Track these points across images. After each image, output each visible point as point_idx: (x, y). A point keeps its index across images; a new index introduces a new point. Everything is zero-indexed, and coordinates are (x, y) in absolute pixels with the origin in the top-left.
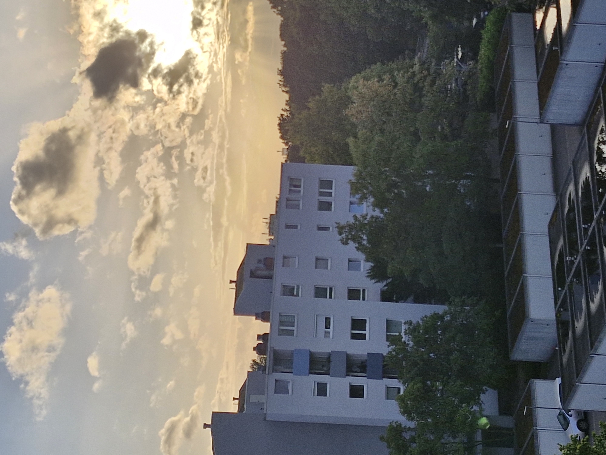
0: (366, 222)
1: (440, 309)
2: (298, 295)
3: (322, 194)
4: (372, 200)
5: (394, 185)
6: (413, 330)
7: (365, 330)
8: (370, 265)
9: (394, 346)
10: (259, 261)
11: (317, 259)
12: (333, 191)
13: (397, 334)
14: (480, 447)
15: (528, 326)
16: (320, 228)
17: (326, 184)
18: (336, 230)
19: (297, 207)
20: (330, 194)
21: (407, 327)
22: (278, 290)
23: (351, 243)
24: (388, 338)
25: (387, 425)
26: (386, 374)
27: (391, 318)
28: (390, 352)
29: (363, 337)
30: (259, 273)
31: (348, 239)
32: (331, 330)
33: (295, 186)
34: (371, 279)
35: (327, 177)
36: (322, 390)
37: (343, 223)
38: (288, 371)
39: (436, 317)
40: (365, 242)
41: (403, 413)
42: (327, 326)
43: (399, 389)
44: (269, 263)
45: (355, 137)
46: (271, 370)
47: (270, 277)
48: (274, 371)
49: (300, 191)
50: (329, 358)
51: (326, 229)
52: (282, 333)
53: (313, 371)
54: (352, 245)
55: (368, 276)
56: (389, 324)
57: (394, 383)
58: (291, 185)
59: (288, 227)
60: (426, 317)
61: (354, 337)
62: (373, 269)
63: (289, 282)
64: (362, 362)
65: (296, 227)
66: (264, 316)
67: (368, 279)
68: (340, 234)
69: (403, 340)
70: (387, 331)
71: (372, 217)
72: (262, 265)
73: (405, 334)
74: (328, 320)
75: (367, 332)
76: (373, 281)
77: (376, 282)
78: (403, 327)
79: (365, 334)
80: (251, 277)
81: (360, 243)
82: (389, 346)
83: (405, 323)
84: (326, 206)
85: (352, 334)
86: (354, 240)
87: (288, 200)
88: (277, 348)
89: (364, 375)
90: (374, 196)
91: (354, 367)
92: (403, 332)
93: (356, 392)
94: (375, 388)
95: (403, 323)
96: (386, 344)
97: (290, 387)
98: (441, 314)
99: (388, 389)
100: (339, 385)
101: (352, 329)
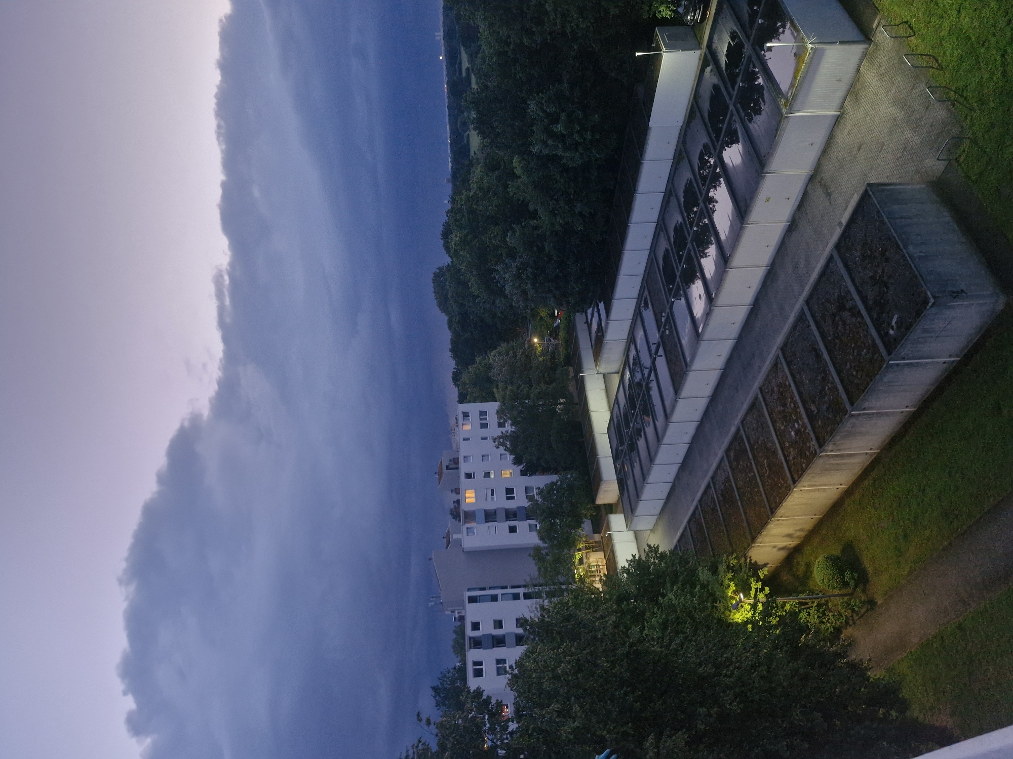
0: (508, 435)
1: (554, 478)
2: (474, 477)
3: (481, 419)
5: (522, 412)
6: (540, 492)
7: (514, 494)
8: (512, 457)
9: (531, 503)
10: (450, 460)
11: (483, 456)
12: (487, 417)
13: (532, 494)
15: (603, 485)
16: (483, 439)
17: (483, 413)
18: (492, 440)
20: (486, 419)
21: (537, 491)
22: (463, 476)
23: (501, 447)
24: (527, 497)
25: (533, 546)
26: (528, 518)
27: (527, 485)
28: (529, 506)
29: (513, 498)
30: (451, 466)
31: (499, 445)
32: (495, 496)
33: (467, 416)
34: (513, 463)
35: (483, 409)
37: (495, 436)
38: (473, 521)
39: (553, 484)
40: (509, 446)
41: (541, 540)
42: (493, 494)
43: (536, 525)
44: (456, 460)
45: (497, 388)
46: (464, 522)
47: (458, 468)
49: (469, 419)
50: (495, 512)
51: (487, 439)
53: (487, 520)
54: (502, 448)
55: (511, 462)
56: (527, 489)
57: (533, 522)
58: (464, 417)
59: (464, 439)
60: (547, 484)
61: (508, 498)
62: (514, 459)
63: (468, 471)
64: (514, 512)
65: (469, 439)
66: (456, 491)
68: (495, 442)
69: (536, 498)
70: (526, 493)
71: (511, 431)
72: (452, 463)
73: (537, 495)
74: (492, 491)
76: (516, 466)
80: (447, 469)
81: (506, 446)
82: (528, 502)
83: (536, 489)
84: (484, 426)
86: (502, 446)
87: (463, 425)
88: (465, 510)
89: (516, 519)
90: (511, 420)
91: (511, 515)
92: (535, 493)
93: (513, 530)
94: (522, 526)
95: (534, 488)
96: (527, 500)
97: (475, 531)
98: (555, 481)
99: (530, 526)
100: (503, 527)
101: (507, 494)
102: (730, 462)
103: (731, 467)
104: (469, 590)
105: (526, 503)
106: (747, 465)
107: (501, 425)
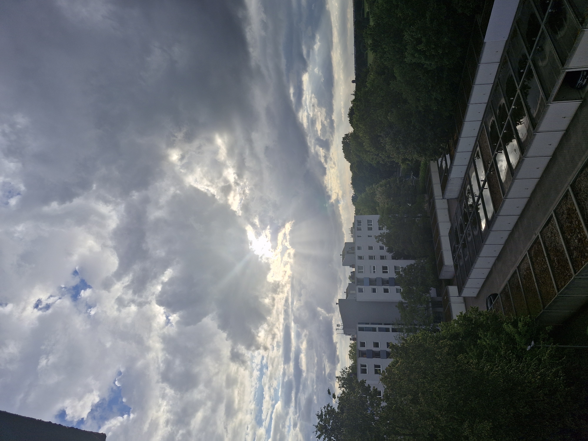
0: (385, 234)
1: (412, 262)
2: (363, 259)
3: (368, 225)
4: (386, 227)
5: (393, 221)
6: (404, 270)
8: (387, 248)
10: (350, 248)
11: (369, 247)
12: (372, 224)
13: (398, 271)
14: (431, 308)
15: (445, 268)
16: (369, 236)
17: (369, 222)
19: (361, 230)
22: (356, 257)
24: (395, 272)
25: (398, 302)
26: (396, 284)
27: (396, 265)
28: (396, 277)
29: (387, 272)
30: (350, 252)
31: (379, 241)
32: (376, 270)
33: (360, 223)
35: (370, 219)
36: (374, 291)
37: (377, 235)
38: (362, 284)
39: (411, 265)
41: (403, 298)
42: (374, 269)
43: (401, 289)
44: (353, 248)
45: (379, 206)
46: (356, 285)
47: (354, 253)
48: (358, 285)
49: (361, 225)
50: (376, 280)
51: (371, 236)
52: (359, 272)
53: (371, 284)
54: (380, 243)
55: (387, 252)
56: (395, 267)
57: (398, 287)
58: (358, 223)
59: (358, 237)
60: (408, 265)
61: (384, 272)
63: (360, 255)
64: (387, 281)
65: (361, 237)
66: (352, 266)
67: (387, 253)
68: (376, 239)
69: (401, 273)
70: (395, 270)
71: (387, 233)
72: (351, 250)
74: (374, 267)
75: (388, 271)
76: (389, 253)
78: (401, 269)
80: (347, 253)
81: (383, 242)
83: (401, 268)
84: (370, 229)
85: (383, 271)
86: (381, 241)
87: (357, 228)
89: (388, 285)
91: (385, 282)
92: (400, 270)
93: (386, 291)
94: (392, 289)
95: (400, 267)
96: (395, 274)
97: (363, 290)
98: (413, 264)
99: (397, 289)
100: (380, 289)
101: (383, 270)
102: (531, 258)
103: (531, 261)
104: (359, 323)
105: (394, 276)
106: (542, 260)
107: (380, 229)
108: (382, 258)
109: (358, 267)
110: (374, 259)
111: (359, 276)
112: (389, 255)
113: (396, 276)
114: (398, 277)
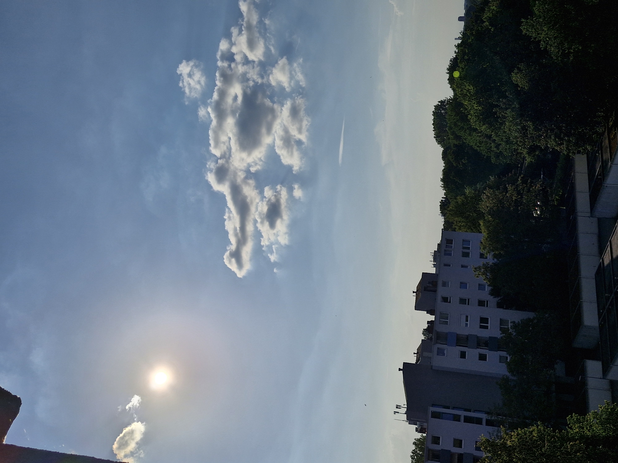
0: (489, 266)
1: (531, 315)
2: (450, 302)
3: (464, 248)
4: (492, 253)
6: (515, 326)
7: (488, 323)
8: (491, 287)
10: (429, 283)
11: (461, 283)
12: (471, 246)
13: (506, 327)
15: (583, 329)
16: (462, 266)
17: (467, 242)
19: (450, 255)
20: (469, 248)
21: (512, 324)
22: (439, 299)
23: (481, 276)
24: (501, 329)
25: (501, 376)
26: (499, 349)
27: (503, 318)
28: (502, 337)
29: (486, 327)
30: (429, 288)
31: (479, 274)
32: (468, 323)
33: (450, 244)
34: (491, 296)
35: (467, 239)
36: (463, 355)
38: (445, 343)
39: (528, 320)
40: (489, 277)
41: (509, 372)
42: (467, 321)
43: (507, 357)
44: (434, 284)
46: (435, 342)
47: (435, 291)
48: (437, 343)
49: (452, 246)
50: (467, 337)
51: (466, 267)
52: (441, 323)
53: (458, 345)
54: (481, 278)
55: (489, 294)
56: (502, 322)
57: (504, 354)
58: (447, 242)
59: (445, 265)
60: (523, 320)
61: (481, 327)
62: (492, 290)
63: (445, 295)
64: (486, 341)
65: (450, 266)
66: (431, 312)
68: (475, 271)
69: (510, 331)
70: (500, 325)
71: (493, 263)
72: (430, 285)
73: (511, 329)
74: (467, 317)
76: (492, 297)
77: (494, 298)
78: (510, 324)
79: (488, 326)
80: (424, 290)
81: (486, 277)
84: (466, 255)
85: (480, 325)
87: (445, 251)
88: (438, 331)
89: (487, 348)
90: (494, 251)
91: (480, 343)
92: (510, 326)
93: (482, 357)
94: (493, 356)
95: (510, 322)
96: (500, 332)
97: (445, 352)
98: (532, 318)
99: (500, 356)
100: (473, 353)
101: (481, 323)
104: (433, 405)
105: (498, 334)
107: (482, 256)
108: (481, 303)
109: (441, 313)
110: (468, 304)
111: (441, 328)
112: (493, 301)
113: (502, 335)
114: (504, 336)
